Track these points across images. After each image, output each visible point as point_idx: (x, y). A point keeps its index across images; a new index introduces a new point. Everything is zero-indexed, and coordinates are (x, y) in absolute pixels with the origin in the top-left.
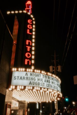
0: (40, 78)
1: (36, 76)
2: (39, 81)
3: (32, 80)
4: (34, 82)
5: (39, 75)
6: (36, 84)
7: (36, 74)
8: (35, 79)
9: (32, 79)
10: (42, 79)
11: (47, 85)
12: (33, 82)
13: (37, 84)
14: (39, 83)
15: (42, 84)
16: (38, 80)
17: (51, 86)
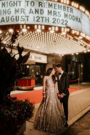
0: (20, 8)
1: (11, 5)
2: (17, 14)
3: (4, 14)
4: (9, 17)
5: (18, 3)
6: (12, 20)
7: (11, 3)
8: (10, 12)
9: (5, 12)
10: (24, 8)
11: (36, 19)
12: (7, 17)
13: (14, 19)
14: (19, 17)
15: (24, 18)
16: (17, 11)
17: (44, 19)
